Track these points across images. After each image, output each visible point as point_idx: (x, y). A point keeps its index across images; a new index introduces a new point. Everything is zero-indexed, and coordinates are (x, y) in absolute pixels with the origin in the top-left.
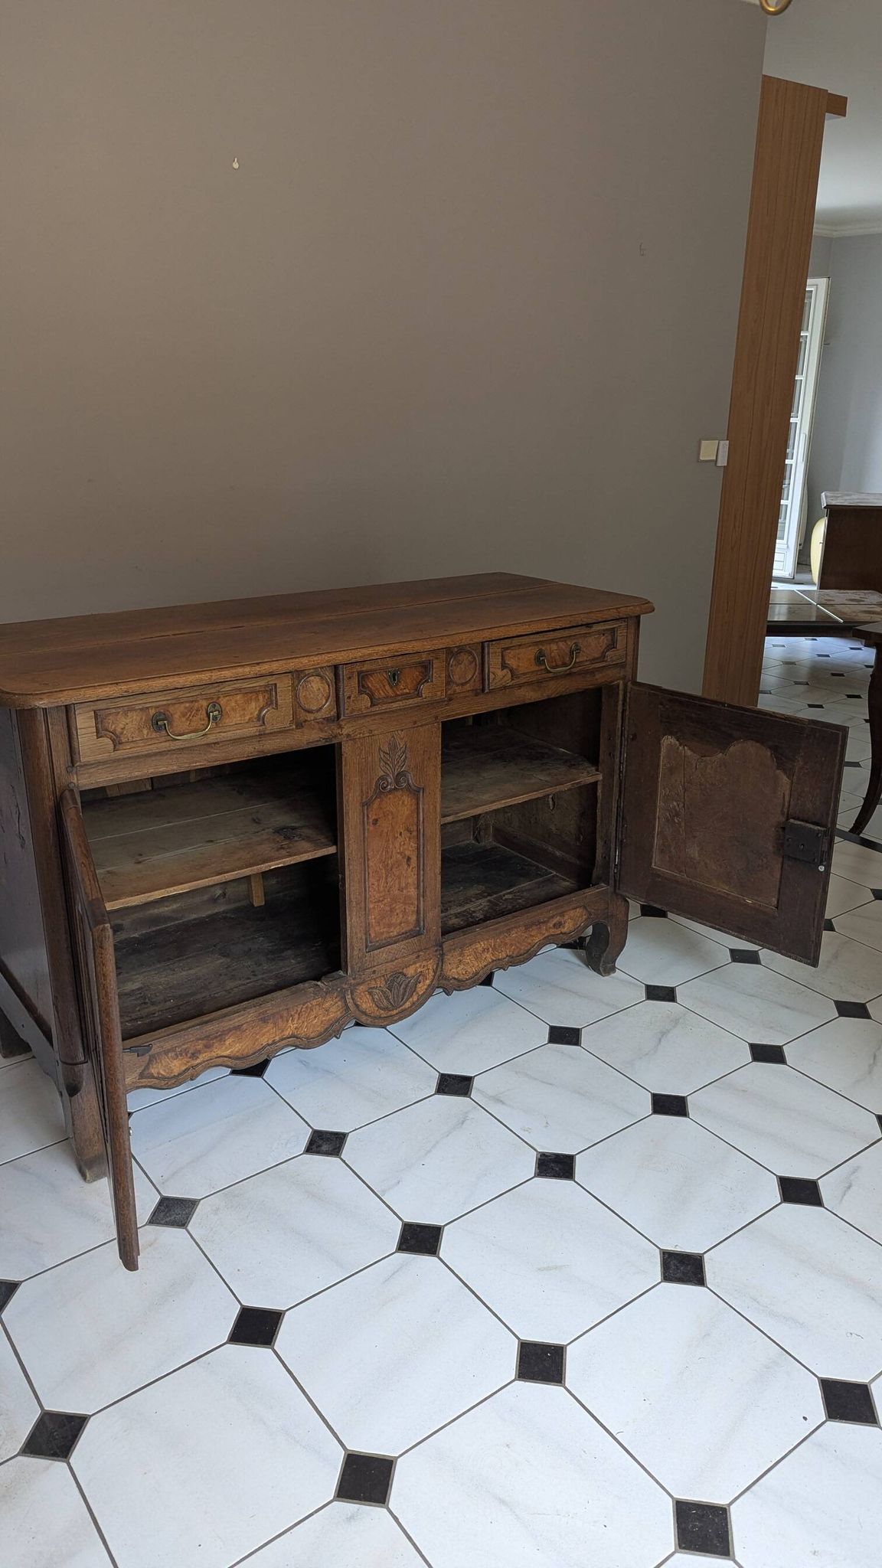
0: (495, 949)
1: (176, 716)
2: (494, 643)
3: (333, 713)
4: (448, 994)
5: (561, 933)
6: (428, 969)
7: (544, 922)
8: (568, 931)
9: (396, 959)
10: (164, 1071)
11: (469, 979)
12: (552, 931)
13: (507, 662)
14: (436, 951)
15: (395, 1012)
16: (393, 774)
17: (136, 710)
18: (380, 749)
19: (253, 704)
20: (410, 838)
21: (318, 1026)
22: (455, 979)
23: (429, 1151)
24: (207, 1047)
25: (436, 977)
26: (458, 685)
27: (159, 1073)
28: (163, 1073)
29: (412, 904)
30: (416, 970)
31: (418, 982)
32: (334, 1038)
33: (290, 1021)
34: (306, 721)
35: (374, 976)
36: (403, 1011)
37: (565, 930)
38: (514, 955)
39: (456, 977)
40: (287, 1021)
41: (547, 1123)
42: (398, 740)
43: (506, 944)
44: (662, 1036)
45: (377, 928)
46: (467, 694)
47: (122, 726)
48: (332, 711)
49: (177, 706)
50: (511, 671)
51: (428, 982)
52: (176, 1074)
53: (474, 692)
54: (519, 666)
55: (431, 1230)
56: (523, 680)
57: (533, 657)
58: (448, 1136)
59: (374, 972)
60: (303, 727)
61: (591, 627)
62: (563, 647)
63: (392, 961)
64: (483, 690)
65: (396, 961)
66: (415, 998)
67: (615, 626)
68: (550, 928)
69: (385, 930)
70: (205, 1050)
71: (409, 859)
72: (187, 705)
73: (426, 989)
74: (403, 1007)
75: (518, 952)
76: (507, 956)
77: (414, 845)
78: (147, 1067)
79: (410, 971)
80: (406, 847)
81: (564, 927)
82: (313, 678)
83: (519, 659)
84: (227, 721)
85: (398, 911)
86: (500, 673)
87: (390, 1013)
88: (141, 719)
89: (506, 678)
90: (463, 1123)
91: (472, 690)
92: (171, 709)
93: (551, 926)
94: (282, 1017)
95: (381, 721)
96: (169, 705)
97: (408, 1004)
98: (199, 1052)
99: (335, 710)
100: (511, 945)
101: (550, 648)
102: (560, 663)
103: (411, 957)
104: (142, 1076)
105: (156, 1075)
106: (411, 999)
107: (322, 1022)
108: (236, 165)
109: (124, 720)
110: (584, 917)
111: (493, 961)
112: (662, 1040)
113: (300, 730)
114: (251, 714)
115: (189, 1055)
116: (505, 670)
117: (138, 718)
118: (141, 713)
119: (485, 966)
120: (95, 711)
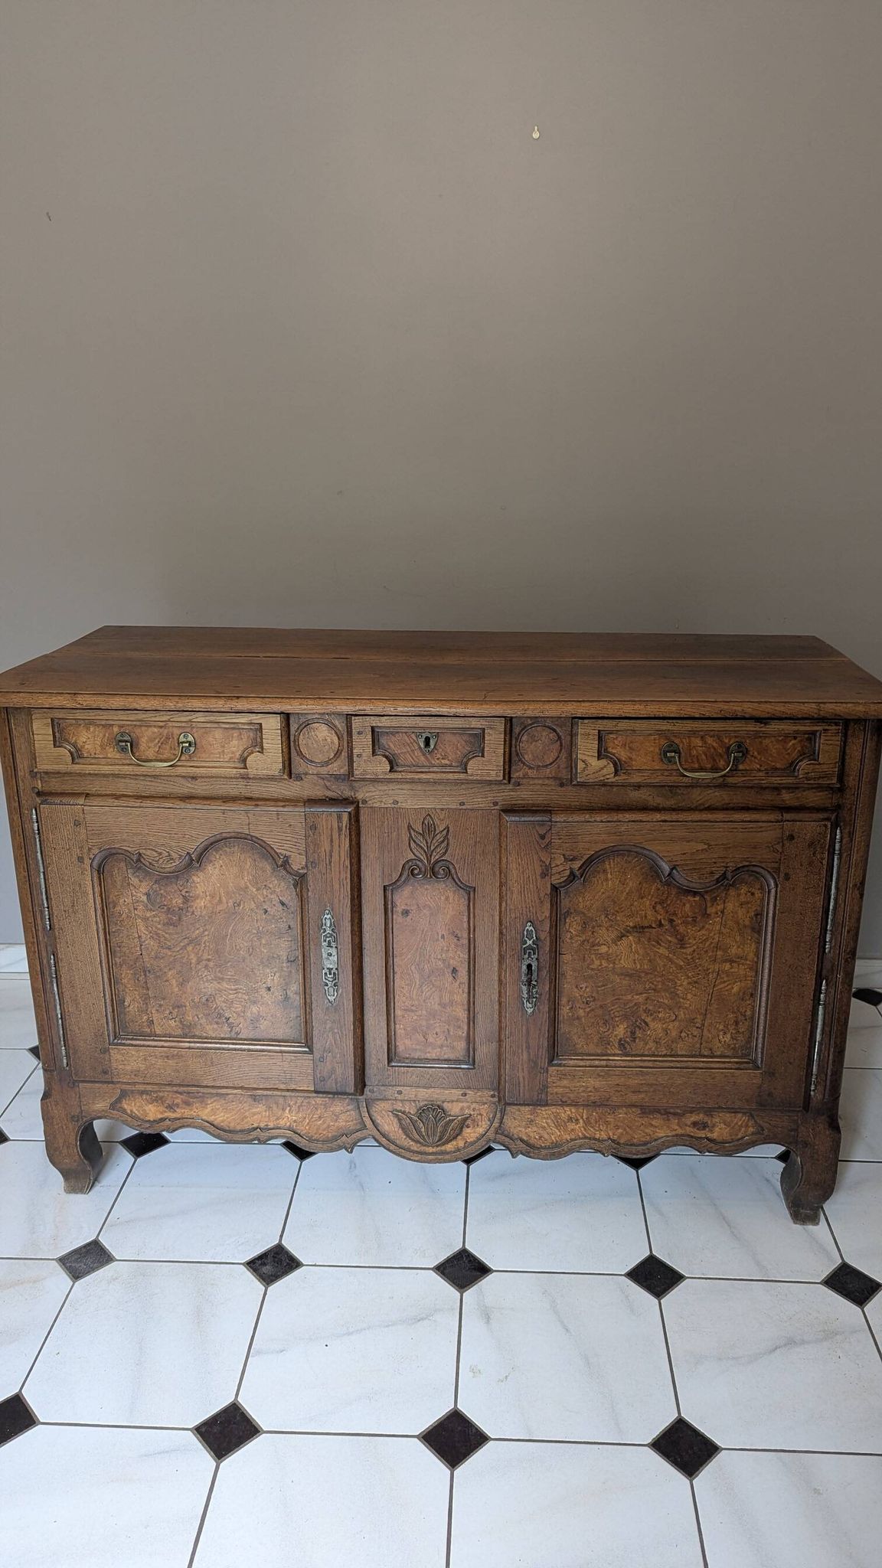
0: (587, 1122)
1: (144, 740)
2: (586, 721)
3: (344, 770)
4: (513, 1156)
5: (707, 1138)
6: (482, 1115)
7: (675, 1114)
8: (720, 1139)
9: (431, 1087)
10: (139, 1111)
11: (545, 1148)
12: (689, 1130)
13: (610, 750)
14: (493, 1096)
15: (431, 1150)
16: (429, 861)
17: (98, 726)
18: (409, 827)
19: (235, 742)
20: (456, 945)
21: (324, 1130)
22: (522, 1140)
23: (349, 1334)
24: (187, 1104)
25: (492, 1129)
26: (530, 768)
27: (131, 1111)
28: (136, 1112)
29: (459, 1027)
30: (462, 1109)
31: (463, 1124)
32: (344, 1150)
33: (287, 1111)
34: (306, 774)
35: (399, 1097)
36: (442, 1153)
37: (714, 1135)
38: (622, 1141)
39: (525, 1138)
40: (284, 1110)
41: (506, 1377)
42: (437, 822)
43: (607, 1123)
44: (785, 1345)
45: (407, 1042)
46: (547, 782)
47: (85, 740)
48: (342, 768)
49: (143, 728)
50: (615, 765)
51: (481, 1130)
52: (152, 1120)
53: (558, 782)
54: (631, 759)
55: (248, 1427)
56: (636, 779)
57: (657, 750)
58: (388, 1326)
59: (400, 1092)
60: (302, 779)
61: (766, 724)
62: (715, 744)
63: (424, 1087)
64: (571, 781)
65: (433, 1090)
66: (461, 1144)
67: (816, 728)
68: (686, 1125)
69: (418, 1047)
70: (184, 1106)
71: (454, 971)
72: (156, 730)
73: (478, 1139)
74: (443, 1148)
75: (629, 1140)
76: (609, 1138)
77: (462, 955)
78: (119, 1100)
79: (454, 1109)
80: (451, 954)
81: (711, 1131)
82: (318, 725)
83: (630, 748)
84: (203, 755)
85: (438, 1030)
86: (595, 763)
87: (423, 1149)
88: (105, 736)
89: (605, 771)
90: (419, 1321)
91: (555, 778)
92: (138, 731)
93: (689, 1123)
94: (277, 1103)
95: (411, 792)
96: (135, 726)
97: (449, 1147)
98: (177, 1105)
99: (346, 768)
100: (617, 1127)
101: (690, 743)
102: (709, 766)
103: (453, 1091)
104: (113, 1106)
105: (129, 1112)
106: (454, 1143)
107: (329, 1126)
108: (536, 135)
109: (86, 734)
110: (751, 1130)
111: (586, 1138)
112: (778, 1350)
113: (298, 783)
114: (233, 753)
115: (166, 1105)
116: (603, 762)
117: (101, 735)
118: (104, 730)
119: (572, 1140)
120: (52, 719)
